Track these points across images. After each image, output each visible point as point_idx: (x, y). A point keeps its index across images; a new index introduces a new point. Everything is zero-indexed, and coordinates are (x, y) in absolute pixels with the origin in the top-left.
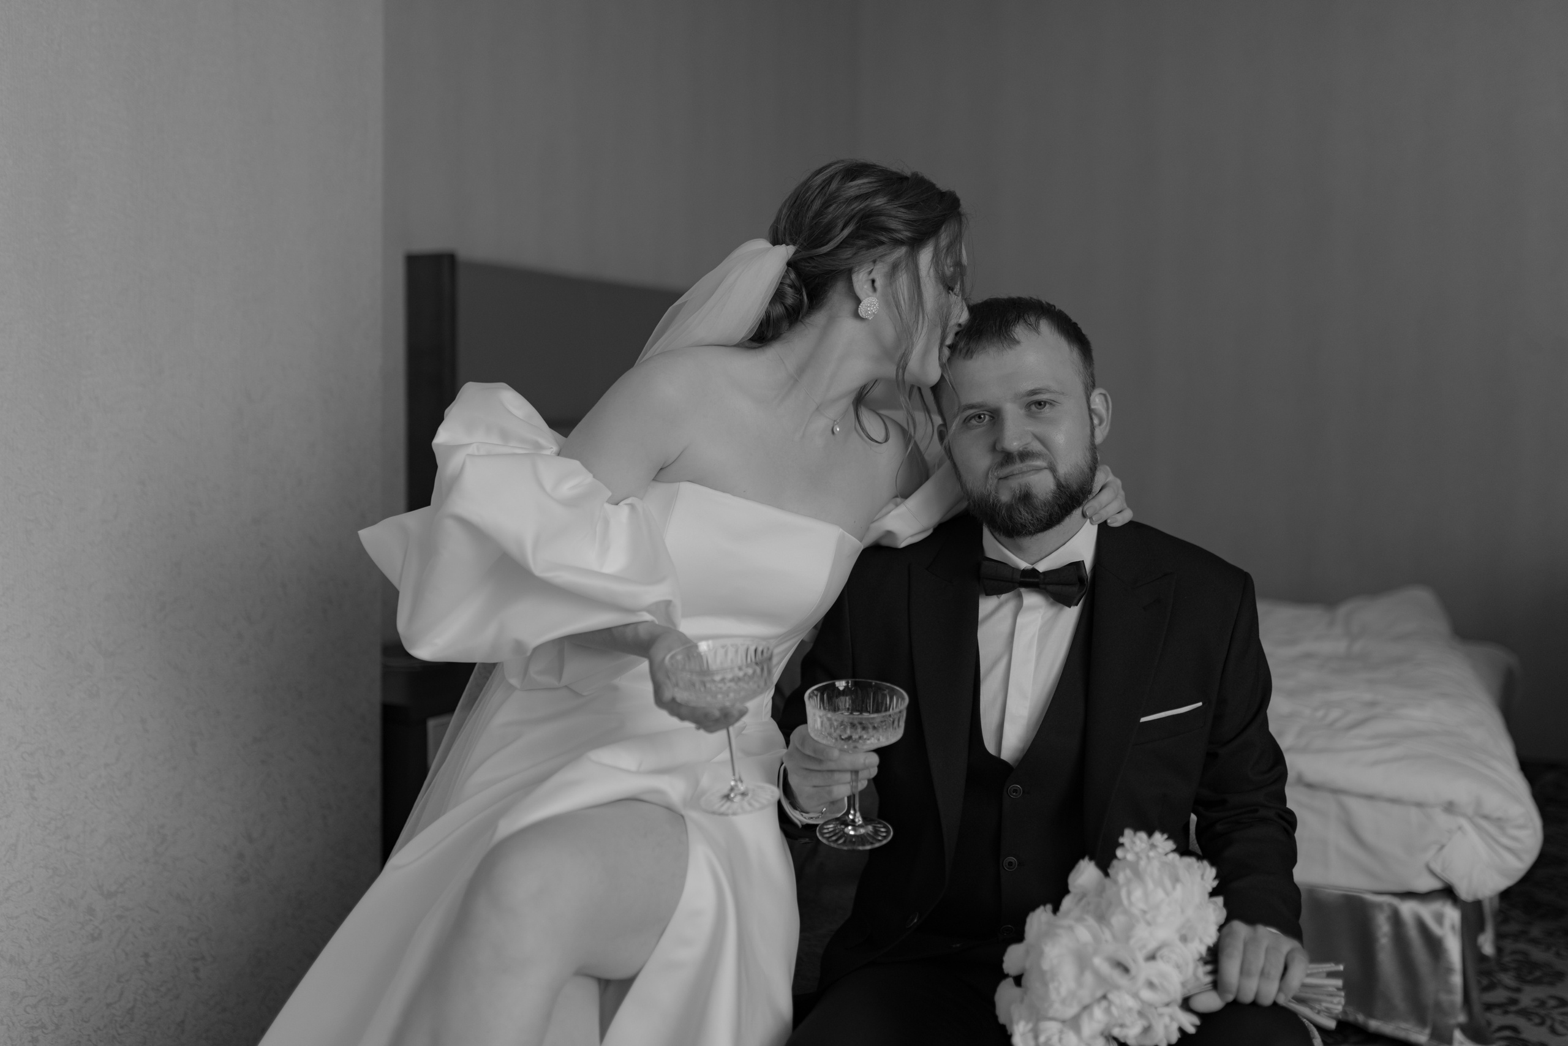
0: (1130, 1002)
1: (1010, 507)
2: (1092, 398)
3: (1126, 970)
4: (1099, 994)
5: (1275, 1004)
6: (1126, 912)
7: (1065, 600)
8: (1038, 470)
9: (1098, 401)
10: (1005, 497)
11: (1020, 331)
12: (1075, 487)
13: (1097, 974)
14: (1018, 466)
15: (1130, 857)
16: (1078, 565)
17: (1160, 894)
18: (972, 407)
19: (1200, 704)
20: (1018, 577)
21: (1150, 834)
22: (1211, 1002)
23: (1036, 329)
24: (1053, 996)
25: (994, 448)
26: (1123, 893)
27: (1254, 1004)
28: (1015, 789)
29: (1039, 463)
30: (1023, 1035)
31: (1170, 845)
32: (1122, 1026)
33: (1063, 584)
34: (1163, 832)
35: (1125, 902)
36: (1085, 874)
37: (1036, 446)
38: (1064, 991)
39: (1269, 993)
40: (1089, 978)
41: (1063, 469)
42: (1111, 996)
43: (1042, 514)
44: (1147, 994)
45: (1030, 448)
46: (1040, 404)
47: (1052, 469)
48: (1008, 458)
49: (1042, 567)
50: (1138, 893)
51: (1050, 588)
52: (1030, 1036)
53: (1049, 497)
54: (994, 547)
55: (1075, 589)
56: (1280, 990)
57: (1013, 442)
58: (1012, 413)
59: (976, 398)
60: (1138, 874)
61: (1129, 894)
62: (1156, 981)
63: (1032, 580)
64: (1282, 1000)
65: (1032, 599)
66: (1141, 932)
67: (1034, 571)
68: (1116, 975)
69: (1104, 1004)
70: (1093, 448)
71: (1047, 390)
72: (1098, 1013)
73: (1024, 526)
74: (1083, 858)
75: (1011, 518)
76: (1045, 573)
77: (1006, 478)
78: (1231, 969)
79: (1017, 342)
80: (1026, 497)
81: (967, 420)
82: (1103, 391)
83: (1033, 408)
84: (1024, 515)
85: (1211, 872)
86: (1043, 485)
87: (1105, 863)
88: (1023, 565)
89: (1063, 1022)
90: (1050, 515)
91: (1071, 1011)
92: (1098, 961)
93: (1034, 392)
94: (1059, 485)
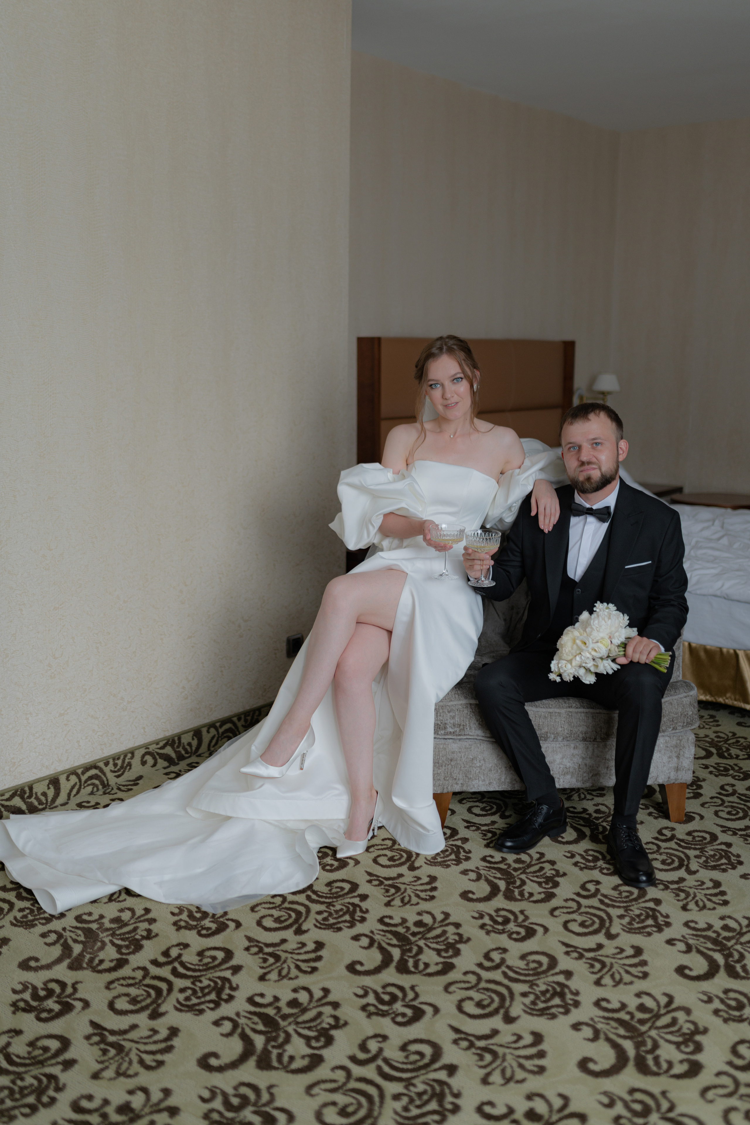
0: (588, 655)
1: (582, 483)
2: (619, 444)
3: (585, 644)
4: (578, 652)
5: (646, 663)
6: (592, 628)
7: (603, 520)
8: (594, 469)
9: (623, 444)
10: (581, 478)
11: (592, 416)
12: (608, 476)
13: (577, 645)
14: (586, 467)
15: (598, 610)
16: (608, 508)
17: (603, 622)
18: (571, 443)
19: (650, 562)
20: (585, 510)
21: (608, 604)
22: (623, 661)
23: (598, 416)
24: (564, 652)
25: (578, 459)
26: (592, 622)
27: (638, 662)
28: (578, 591)
29: (594, 466)
30: (554, 664)
31: (615, 608)
32: (586, 663)
33: (602, 514)
34: (613, 603)
35: (592, 624)
36: (585, 615)
37: (594, 460)
38: (567, 650)
39: (643, 660)
40: (575, 647)
41: (604, 469)
42: (582, 653)
43: (594, 485)
44: (594, 653)
45: (591, 460)
46: (596, 443)
47: (600, 469)
48: (583, 464)
49: (595, 507)
50: (596, 622)
51: (597, 515)
52: (556, 665)
53: (598, 479)
54: (579, 499)
55: (607, 516)
56: (647, 658)
57: (584, 458)
58: (586, 446)
59: (572, 440)
60: (598, 616)
61: (594, 622)
62: (597, 649)
63: (590, 512)
64: (647, 662)
65: (591, 519)
66: (595, 634)
67: (591, 509)
68: (583, 646)
69: (580, 655)
70: (618, 462)
71: (600, 438)
72: (578, 658)
73: (587, 490)
74: (585, 610)
75: (582, 486)
76: (595, 510)
77: (582, 471)
78: (630, 650)
79: (589, 420)
80: (589, 479)
81: (570, 448)
82: (625, 441)
83: (594, 445)
84: (587, 486)
85: (627, 617)
86: (596, 475)
87: (591, 612)
88: (588, 506)
89: (568, 661)
90: (598, 486)
91: (570, 658)
92: (578, 641)
93: (594, 439)
94: (602, 475)
